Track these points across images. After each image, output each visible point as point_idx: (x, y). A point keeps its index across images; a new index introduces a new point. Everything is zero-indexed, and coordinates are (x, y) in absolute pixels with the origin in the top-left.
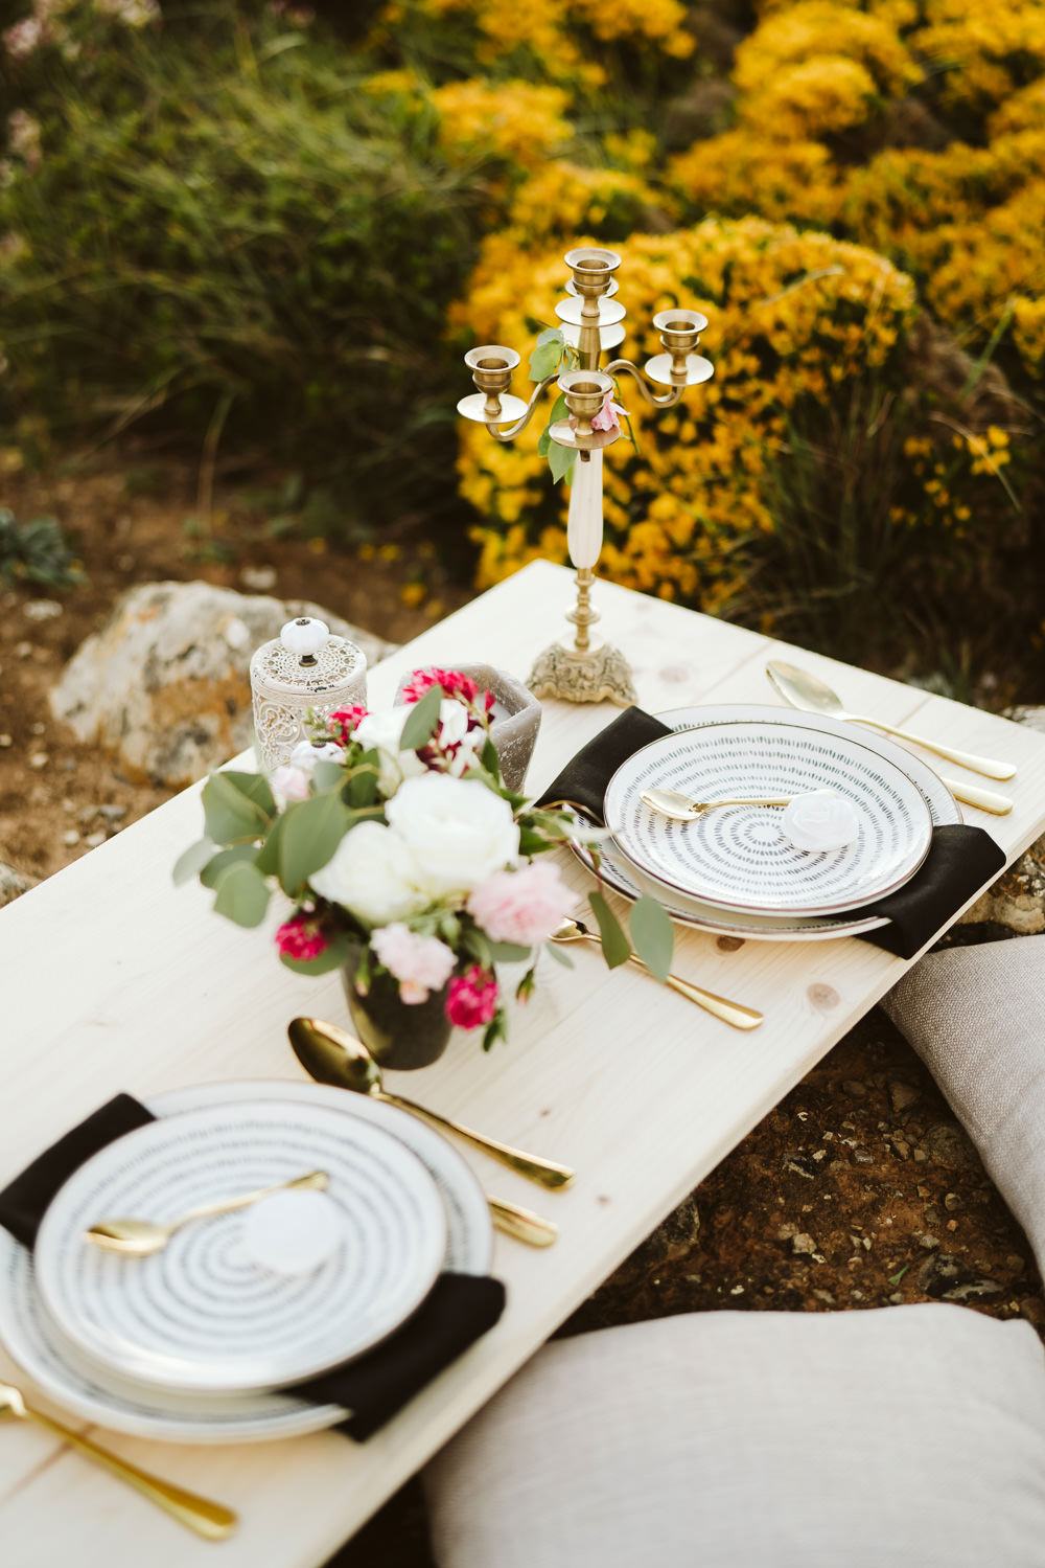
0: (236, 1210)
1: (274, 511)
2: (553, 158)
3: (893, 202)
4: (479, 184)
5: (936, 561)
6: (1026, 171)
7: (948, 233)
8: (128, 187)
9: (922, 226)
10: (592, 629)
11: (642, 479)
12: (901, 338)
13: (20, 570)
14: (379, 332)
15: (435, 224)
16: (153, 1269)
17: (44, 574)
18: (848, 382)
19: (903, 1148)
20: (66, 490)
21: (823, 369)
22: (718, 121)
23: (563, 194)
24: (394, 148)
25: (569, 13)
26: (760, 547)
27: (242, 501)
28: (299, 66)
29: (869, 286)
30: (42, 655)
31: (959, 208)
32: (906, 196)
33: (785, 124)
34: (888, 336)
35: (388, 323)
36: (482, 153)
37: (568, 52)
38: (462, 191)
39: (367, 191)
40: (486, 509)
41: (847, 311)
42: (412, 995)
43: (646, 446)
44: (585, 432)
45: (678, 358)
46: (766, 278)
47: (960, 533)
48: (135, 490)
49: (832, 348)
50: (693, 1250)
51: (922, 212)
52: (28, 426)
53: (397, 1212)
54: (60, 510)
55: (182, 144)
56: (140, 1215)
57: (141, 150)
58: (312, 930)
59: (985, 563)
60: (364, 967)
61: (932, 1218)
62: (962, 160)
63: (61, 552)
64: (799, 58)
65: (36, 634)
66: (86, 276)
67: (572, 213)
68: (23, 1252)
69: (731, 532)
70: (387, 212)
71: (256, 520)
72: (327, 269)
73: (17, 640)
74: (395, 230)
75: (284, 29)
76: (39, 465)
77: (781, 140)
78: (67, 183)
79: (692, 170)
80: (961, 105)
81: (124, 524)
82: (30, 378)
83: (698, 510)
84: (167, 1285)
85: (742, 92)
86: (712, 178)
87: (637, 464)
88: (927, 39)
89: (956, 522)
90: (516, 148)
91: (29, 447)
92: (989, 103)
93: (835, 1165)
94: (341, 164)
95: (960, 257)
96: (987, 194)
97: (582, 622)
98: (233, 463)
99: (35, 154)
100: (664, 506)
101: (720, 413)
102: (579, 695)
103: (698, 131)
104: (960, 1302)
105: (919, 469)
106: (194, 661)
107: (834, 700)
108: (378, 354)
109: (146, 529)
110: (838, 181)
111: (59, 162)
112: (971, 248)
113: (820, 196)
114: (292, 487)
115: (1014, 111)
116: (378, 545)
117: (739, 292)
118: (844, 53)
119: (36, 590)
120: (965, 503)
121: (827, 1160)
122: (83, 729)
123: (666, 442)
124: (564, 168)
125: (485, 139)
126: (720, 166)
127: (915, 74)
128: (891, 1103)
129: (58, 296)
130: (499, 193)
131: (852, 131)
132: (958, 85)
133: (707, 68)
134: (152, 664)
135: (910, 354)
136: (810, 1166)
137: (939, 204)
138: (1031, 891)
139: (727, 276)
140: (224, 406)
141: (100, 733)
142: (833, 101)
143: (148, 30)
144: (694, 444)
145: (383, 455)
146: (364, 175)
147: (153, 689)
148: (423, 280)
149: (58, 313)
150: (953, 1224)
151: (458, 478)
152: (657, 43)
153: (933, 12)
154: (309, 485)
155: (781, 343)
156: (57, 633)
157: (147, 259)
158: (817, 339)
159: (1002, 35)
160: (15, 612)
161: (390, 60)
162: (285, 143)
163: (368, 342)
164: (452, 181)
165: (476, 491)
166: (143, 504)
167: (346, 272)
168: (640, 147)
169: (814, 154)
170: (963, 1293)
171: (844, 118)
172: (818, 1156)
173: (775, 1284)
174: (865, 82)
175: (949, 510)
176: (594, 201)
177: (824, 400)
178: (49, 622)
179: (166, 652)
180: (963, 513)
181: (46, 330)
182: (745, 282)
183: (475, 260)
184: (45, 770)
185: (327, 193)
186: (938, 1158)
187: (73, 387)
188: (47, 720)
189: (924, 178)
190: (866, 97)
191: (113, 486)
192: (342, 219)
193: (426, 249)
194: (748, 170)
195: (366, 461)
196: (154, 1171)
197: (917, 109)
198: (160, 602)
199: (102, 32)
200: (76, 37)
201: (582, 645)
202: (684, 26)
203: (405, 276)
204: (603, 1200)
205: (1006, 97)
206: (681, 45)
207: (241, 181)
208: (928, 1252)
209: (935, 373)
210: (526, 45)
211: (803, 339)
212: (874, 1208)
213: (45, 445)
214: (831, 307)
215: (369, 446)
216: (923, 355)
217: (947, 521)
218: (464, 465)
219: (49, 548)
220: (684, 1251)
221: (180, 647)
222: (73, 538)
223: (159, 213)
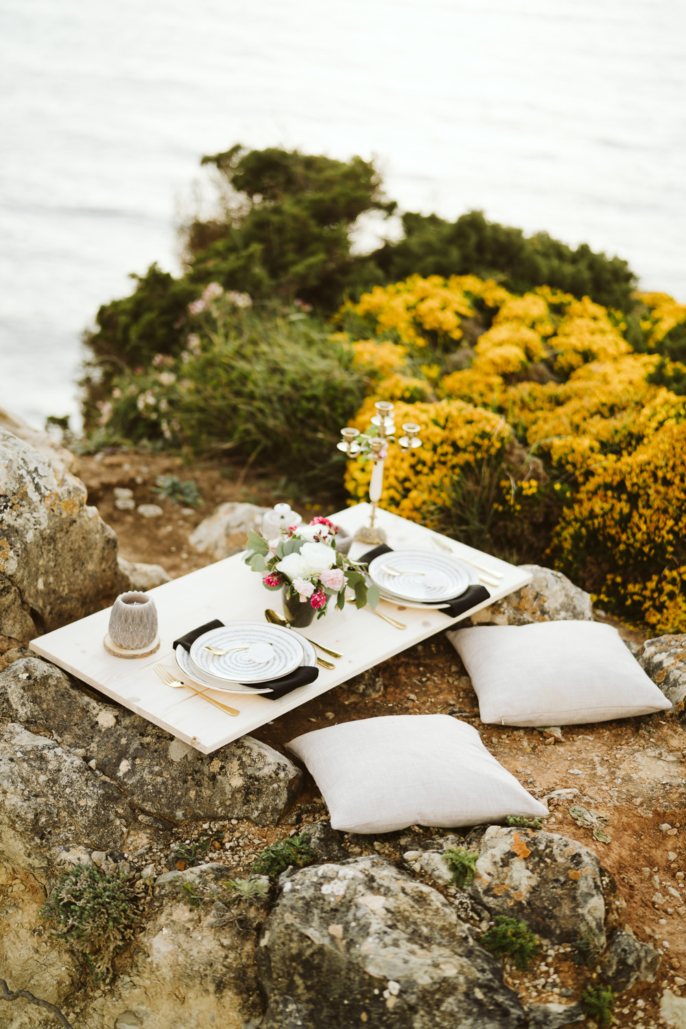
0: (246, 649)
1: (275, 488)
2: (396, 372)
3: (522, 401)
4: (366, 379)
5: (508, 523)
6: (573, 395)
7: (540, 414)
8: (233, 368)
9: (531, 410)
10: (375, 521)
11: (407, 485)
12: (503, 446)
13: (181, 497)
14: (321, 428)
15: (347, 392)
16: (221, 658)
17: (189, 500)
18: (482, 459)
19: (451, 681)
20: (198, 474)
21: (474, 453)
22: (466, 363)
23: (396, 386)
24: (335, 363)
25: (414, 318)
26: (443, 510)
27: (263, 484)
28: (303, 328)
29: (493, 427)
30: (187, 525)
31: (547, 406)
32: (527, 399)
33: (489, 369)
34: (498, 445)
35: (325, 425)
36: (368, 368)
37: (412, 332)
38: (359, 381)
39: (323, 378)
40: (353, 493)
41: (484, 435)
42: (303, 600)
43: (411, 474)
44: (376, 456)
45: (410, 438)
46: (460, 422)
47: (516, 514)
48: (224, 476)
49: (478, 447)
50: (380, 696)
51: (532, 406)
52: (186, 450)
53: (291, 653)
54: (196, 480)
55: (256, 354)
56: (220, 647)
57: (240, 354)
58: (275, 578)
59: (526, 526)
60: (289, 591)
61: (455, 698)
62: (552, 388)
63: (195, 494)
64: (500, 344)
65: (185, 519)
66: (214, 398)
67: (398, 393)
68: (186, 652)
69: (435, 504)
70: (330, 386)
71: (268, 491)
72: (304, 403)
73: (178, 520)
74: (332, 392)
75: (299, 310)
76: (189, 464)
77: (488, 374)
78: (210, 363)
79: (450, 382)
80: (562, 368)
81: (219, 488)
82: (188, 433)
83: (425, 496)
84: (225, 662)
85: (477, 354)
86: (457, 385)
87: (406, 479)
88: (554, 341)
89: (515, 511)
90: (382, 368)
91: (186, 457)
92: (572, 369)
93: (429, 683)
94: (314, 367)
95: (540, 422)
96: (558, 402)
97: (373, 518)
98: (261, 470)
99: (198, 352)
100: (413, 494)
101: (437, 465)
102: (368, 541)
103: (458, 367)
104: (458, 718)
105: (505, 491)
106: (242, 528)
107: (450, 550)
108: (320, 435)
109: (226, 490)
110: (505, 391)
111: (209, 355)
112: (545, 420)
113: (496, 397)
114: (283, 480)
115: (580, 372)
116: (313, 504)
117: (450, 425)
118: (517, 345)
119: (185, 505)
120: (520, 503)
121: (426, 681)
122: (201, 548)
123: (417, 473)
124: (398, 376)
125: (371, 363)
126: (461, 381)
127: (545, 354)
128: (450, 670)
129: (202, 404)
130: (373, 383)
131: (513, 374)
132: (562, 361)
133: (465, 344)
134: (228, 527)
135: (506, 451)
136: (420, 681)
137: (539, 403)
138: (504, 613)
139: (447, 420)
140: (259, 448)
141: (207, 549)
142: (508, 362)
143: (246, 309)
144: (427, 475)
145: (316, 472)
146: (323, 372)
147: (228, 535)
148: (340, 411)
149: (202, 410)
150: (461, 700)
151: (344, 481)
152: (446, 333)
153: (559, 331)
154: (289, 481)
155: (461, 444)
156: (193, 519)
157: (238, 394)
158: (474, 444)
159: (582, 344)
160: (178, 512)
161: (340, 329)
162: (294, 359)
163: (316, 430)
164: (356, 377)
165: (350, 486)
166: (226, 482)
167: (312, 405)
168: (434, 372)
169: (497, 381)
170: (458, 715)
171: (511, 369)
172: (424, 679)
173: (402, 705)
174: (522, 357)
175: (514, 506)
176: (407, 389)
177: (473, 464)
178: (190, 516)
179: (234, 524)
180: (518, 507)
181: (197, 415)
182: (453, 422)
183: (360, 406)
184: (187, 560)
185: (308, 378)
186: (461, 685)
187: (204, 437)
188: (188, 545)
189: (535, 394)
190: (522, 363)
191: (216, 474)
192: (312, 387)
193: (342, 400)
194: (470, 385)
195: (311, 474)
196: (223, 639)
197: (542, 367)
198: (233, 509)
199: (228, 308)
200: (218, 308)
201: (372, 525)
202: (460, 327)
203: (333, 408)
204: (350, 662)
205: (579, 367)
206: (457, 334)
207: (275, 370)
208: (451, 705)
209: (513, 459)
210: (394, 329)
211: (469, 442)
212: (438, 694)
213: (192, 457)
214: (479, 433)
215: (313, 468)
216: (511, 453)
217: (512, 510)
218: (347, 476)
219: (191, 492)
220: (377, 696)
221: (238, 522)
222: (200, 490)
223: (244, 378)
